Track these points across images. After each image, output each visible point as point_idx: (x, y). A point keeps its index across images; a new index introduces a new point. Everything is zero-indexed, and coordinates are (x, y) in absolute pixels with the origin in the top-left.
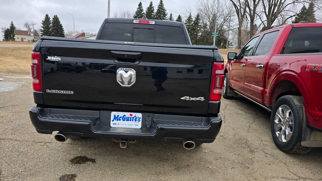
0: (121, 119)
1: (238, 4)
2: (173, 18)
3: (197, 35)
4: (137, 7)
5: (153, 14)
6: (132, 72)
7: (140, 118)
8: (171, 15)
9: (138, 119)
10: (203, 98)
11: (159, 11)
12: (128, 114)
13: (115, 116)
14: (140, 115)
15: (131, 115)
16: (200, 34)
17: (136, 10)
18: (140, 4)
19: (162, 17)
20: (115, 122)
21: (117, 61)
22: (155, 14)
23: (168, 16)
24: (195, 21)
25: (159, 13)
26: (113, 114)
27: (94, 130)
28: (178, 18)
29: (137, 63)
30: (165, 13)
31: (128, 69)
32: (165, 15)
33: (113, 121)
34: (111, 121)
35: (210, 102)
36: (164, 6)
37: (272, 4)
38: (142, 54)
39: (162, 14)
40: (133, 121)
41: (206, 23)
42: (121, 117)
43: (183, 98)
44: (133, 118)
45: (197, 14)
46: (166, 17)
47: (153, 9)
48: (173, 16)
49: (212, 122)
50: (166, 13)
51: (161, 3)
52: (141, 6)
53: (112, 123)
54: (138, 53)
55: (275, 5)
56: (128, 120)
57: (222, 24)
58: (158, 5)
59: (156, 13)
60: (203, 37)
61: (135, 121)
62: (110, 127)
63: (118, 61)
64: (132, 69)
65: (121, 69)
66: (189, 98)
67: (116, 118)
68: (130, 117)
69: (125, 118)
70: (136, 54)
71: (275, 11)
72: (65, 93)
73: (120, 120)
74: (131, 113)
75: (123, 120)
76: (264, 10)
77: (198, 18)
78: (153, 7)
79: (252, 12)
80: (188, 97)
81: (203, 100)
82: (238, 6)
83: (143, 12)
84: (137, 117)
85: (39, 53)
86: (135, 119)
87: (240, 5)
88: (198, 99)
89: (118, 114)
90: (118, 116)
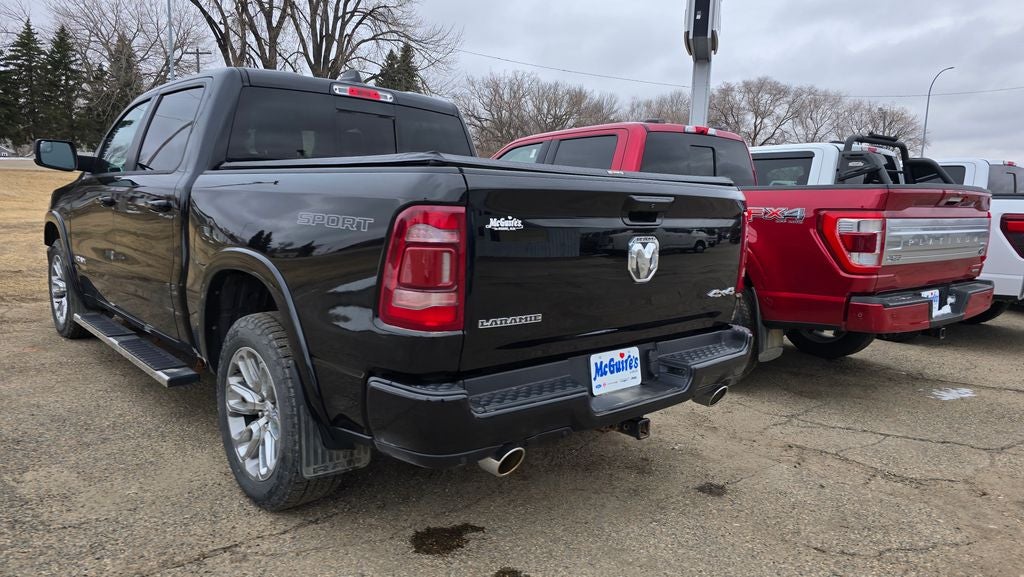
0: (607, 369)
1: (217, 18)
3: (69, 106)
7: (637, 359)
9: (633, 363)
10: (732, 289)
12: (615, 355)
13: (596, 364)
14: (634, 352)
15: (622, 355)
16: (81, 102)
20: (599, 380)
24: (53, 52)
26: (595, 359)
33: (595, 379)
34: (593, 381)
37: (321, 33)
40: (626, 370)
41: (100, 65)
42: (606, 366)
43: (711, 294)
44: (626, 361)
45: (57, 28)
53: (594, 384)
55: (330, 38)
56: (618, 370)
57: (163, 73)
60: (98, 115)
62: (593, 395)
63: (631, 220)
65: (635, 239)
66: (719, 293)
68: (621, 359)
69: (613, 366)
71: (332, 56)
72: (523, 321)
73: (605, 373)
74: (621, 351)
75: (612, 372)
76: (301, 50)
77: (62, 41)
79: (267, 48)
80: (717, 291)
81: (733, 293)
82: (221, 23)
85: (462, 210)
86: (630, 365)
87: (225, 21)
88: (727, 292)
89: (600, 358)
90: (601, 363)
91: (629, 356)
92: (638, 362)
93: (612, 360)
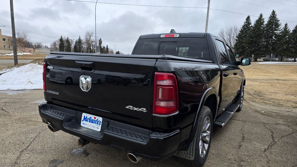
0: (88, 120)
2: (289, 28)
4: (245, 21)
5: (262, 26)
6: (89, 79)
7: (101, 122)
8: (286, 25)
9: (99, 123)
10: (145, 109)
11: (270, 22)
12: (93, 117)
13: (85, 116)
14: (100, 119)
15: (95, 118)
17: (243, 24)
18: (248, 18)
19: (274, 28)
20: (84, 122)
21: (80, 70)
22: (265, 26)
23: (282, 27)
25: (270, 24)
26: (84, 115)
27: (65, 125)
28: (295, 28)
29: (93, 71)
30: (277, 24)
31: (86, 76)
32: (277, 25)
33: (83, 121)
34: (82, 121)
35: (154, 115)
36: (276, 17)
38: (94, 63)
39: (274, 25)
40: (95, 124)
42: (88, 119)
43: (127, 107)
44: (96, 121)
46: (279, 27)
47: (263, 21)
48: (288, 25)
49: (151, 137)
50: (280, 24)
51: (273, 13)
52: (249, 20)
53: (82, 122)
54: (91, 63)
56: (92, 122)
58: (270, 16)
59: (267, 25)
61: (97, 124)
62: (81, 126)
63: (82, 70)
64: (89, 76)
65: (82, 76)
66: (133, 108)
67: (85, 119)
68: (94, 119)
69: (91, 120)
70: (89, 63)
72: (54, 93)
73: (87, 121)
74: (95, 116)
75: (90, 122)
78: (263, 19)
80: (131, 107)
81: (145, 111)
83: (250, 26)
84: (99, 120)
86: (97, 122)
88: (140, 110)
89: (87, 115)
90: (87, 117)
91: (98, 120)
92: (101, 123)
93: (91, 118)
